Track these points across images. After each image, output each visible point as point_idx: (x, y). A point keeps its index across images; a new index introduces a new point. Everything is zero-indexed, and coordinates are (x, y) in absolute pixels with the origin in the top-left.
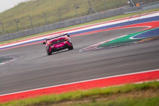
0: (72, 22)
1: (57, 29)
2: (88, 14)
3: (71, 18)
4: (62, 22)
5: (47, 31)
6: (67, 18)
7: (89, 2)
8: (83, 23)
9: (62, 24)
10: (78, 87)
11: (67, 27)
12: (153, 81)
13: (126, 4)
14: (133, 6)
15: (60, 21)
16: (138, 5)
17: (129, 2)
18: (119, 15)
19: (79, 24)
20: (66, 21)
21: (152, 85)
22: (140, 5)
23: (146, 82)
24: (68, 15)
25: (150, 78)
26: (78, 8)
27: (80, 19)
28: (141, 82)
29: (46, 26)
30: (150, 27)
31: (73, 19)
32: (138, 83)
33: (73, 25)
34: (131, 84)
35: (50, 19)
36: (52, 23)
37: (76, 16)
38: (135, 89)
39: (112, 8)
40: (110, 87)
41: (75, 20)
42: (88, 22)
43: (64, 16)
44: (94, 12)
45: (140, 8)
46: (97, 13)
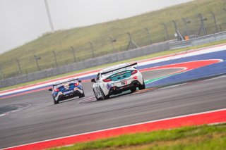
0: (107, 59)
1: (88, 67)
2: (127, 49)
3: (107, 53)
4: (94, 59)
5: (76, 70)
6: (102, 54)
7: (129, 34)
9: (94, 62)
11: (101, 65)
13: (173, 38)
14: (181, 39)
15: (93, 57)
16: (187, 39)
17: (176, 35)
20: (98, 58)
22: (189, 38)
24: (104, 49)
26: (115, 41)
27: (117, 55)
29: (75, 64)
33: (108, 63)
35: (82, 55)
41: (110, 57)
42: (127, 59)
43: (99, 51)
44: (136, 47)
45: (189, 43)
46: (139, 48)
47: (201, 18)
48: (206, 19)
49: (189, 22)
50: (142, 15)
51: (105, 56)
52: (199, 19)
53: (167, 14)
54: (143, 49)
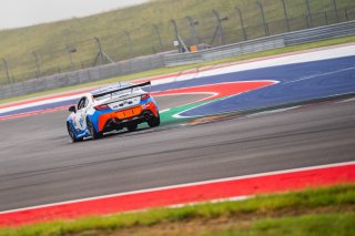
0: (61, 80)
1: (30, 93)
2: (94, 65)
3: (59, 71)
4: (40, 79)
5: (9, 97)
6: (51, 72)
7: (98, 40)
8: (85, 82)
9: (41, 83)
10: (57, 213)
11: (51, 89)
12: (204, 203)
13: (171, 47)
14: (184, 51)
15: (37, 77)
16: (194, 50)
17: (176, 43)
18: (156, 68)
19: (75, 84)
20: (48, 78)
21: (201, 211)
22: (199, 49)
23: (191, 204)
24: (55, 64)
25: (200, 197)
26: (74, 51)
27: (77, 74)
28: (180, 206)
29: (8, 86)
30: (216, 94)
31: (63, 74)
32: (174, 206)
33: (62, 86)
34: (160, 208)
35: (17, 72)
36: (20, 81)
37: (69, 68)
38: (167, 218)
39: (144, 54)
40: (119, 214)
41: (66, 76)
42: (94, 80)
43: (44, 68)
44: (106, 61)
45: (198, 56)
46: (113, 64)
47: (218, 16)
48: (226, 19)
49: (197, 23)
50: (114, 12)
51: (57, 75)
52: (215, 18)
53: (154, 12)
54: (120, 65)
